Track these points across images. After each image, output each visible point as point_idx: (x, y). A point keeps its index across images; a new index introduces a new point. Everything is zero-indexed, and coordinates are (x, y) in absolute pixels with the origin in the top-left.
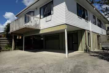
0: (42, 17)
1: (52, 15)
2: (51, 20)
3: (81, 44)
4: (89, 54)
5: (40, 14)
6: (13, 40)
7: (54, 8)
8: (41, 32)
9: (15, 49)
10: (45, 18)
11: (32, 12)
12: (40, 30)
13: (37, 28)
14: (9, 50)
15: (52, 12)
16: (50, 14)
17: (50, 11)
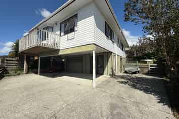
0: (62, 34)
1: (76, 32)
2: (73, 38)
3: (107, 68)
4: (117, 80)
5: (60, 30)
6: (25, 61)
7: (78, 23)
8: (60, 53)
9: (28, 72)
10: (66, 36)
11: (49, 28)
12: (59, 50)
13: (55, 48)
14: (19, 74)
15: (75, 28)
16: (72, 30)
17: (72, 27)
